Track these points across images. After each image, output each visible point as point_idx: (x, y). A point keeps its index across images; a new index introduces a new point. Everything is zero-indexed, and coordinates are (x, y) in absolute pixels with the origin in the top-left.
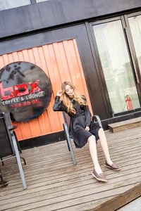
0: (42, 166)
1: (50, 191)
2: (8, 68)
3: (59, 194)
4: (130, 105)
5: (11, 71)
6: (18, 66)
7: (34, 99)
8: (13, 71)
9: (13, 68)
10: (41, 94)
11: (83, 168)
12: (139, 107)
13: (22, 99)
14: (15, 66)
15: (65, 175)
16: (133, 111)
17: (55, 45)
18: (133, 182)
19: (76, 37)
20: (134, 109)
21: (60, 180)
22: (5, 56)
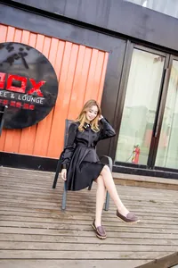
0: (15, 197)
1: (30, 238)
2: (10, 46)
3: (43, 246)
4: (137, 158)
5: (13, 52)
6: (25, 51)
7: (29, 103)
8: (15, 55)
9: (16, 50)
10: (40, 100)
11: (74, 217)
12: (145, 164)
13: (12, 97)
14: (21, 49)
15: (50, 220)
16: (137, 166)
17: (82, 48)
18: (143, 257)
19: (110, 52)
20: (139, 163)
21: (44, 225)
22: (11, 29)
